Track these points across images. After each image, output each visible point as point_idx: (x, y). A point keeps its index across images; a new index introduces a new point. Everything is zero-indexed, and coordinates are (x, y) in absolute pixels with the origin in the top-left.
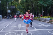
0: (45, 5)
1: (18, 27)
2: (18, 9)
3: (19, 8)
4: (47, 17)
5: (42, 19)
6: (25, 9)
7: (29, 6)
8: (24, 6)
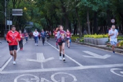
0: (95, 8)
1: (37, 61)
2: (30, 18)
3: (32, 15)
4: (101, 36)
5: (89, 41)
6: (46, 17)
7: (56, 10)
8: (43, 10)
